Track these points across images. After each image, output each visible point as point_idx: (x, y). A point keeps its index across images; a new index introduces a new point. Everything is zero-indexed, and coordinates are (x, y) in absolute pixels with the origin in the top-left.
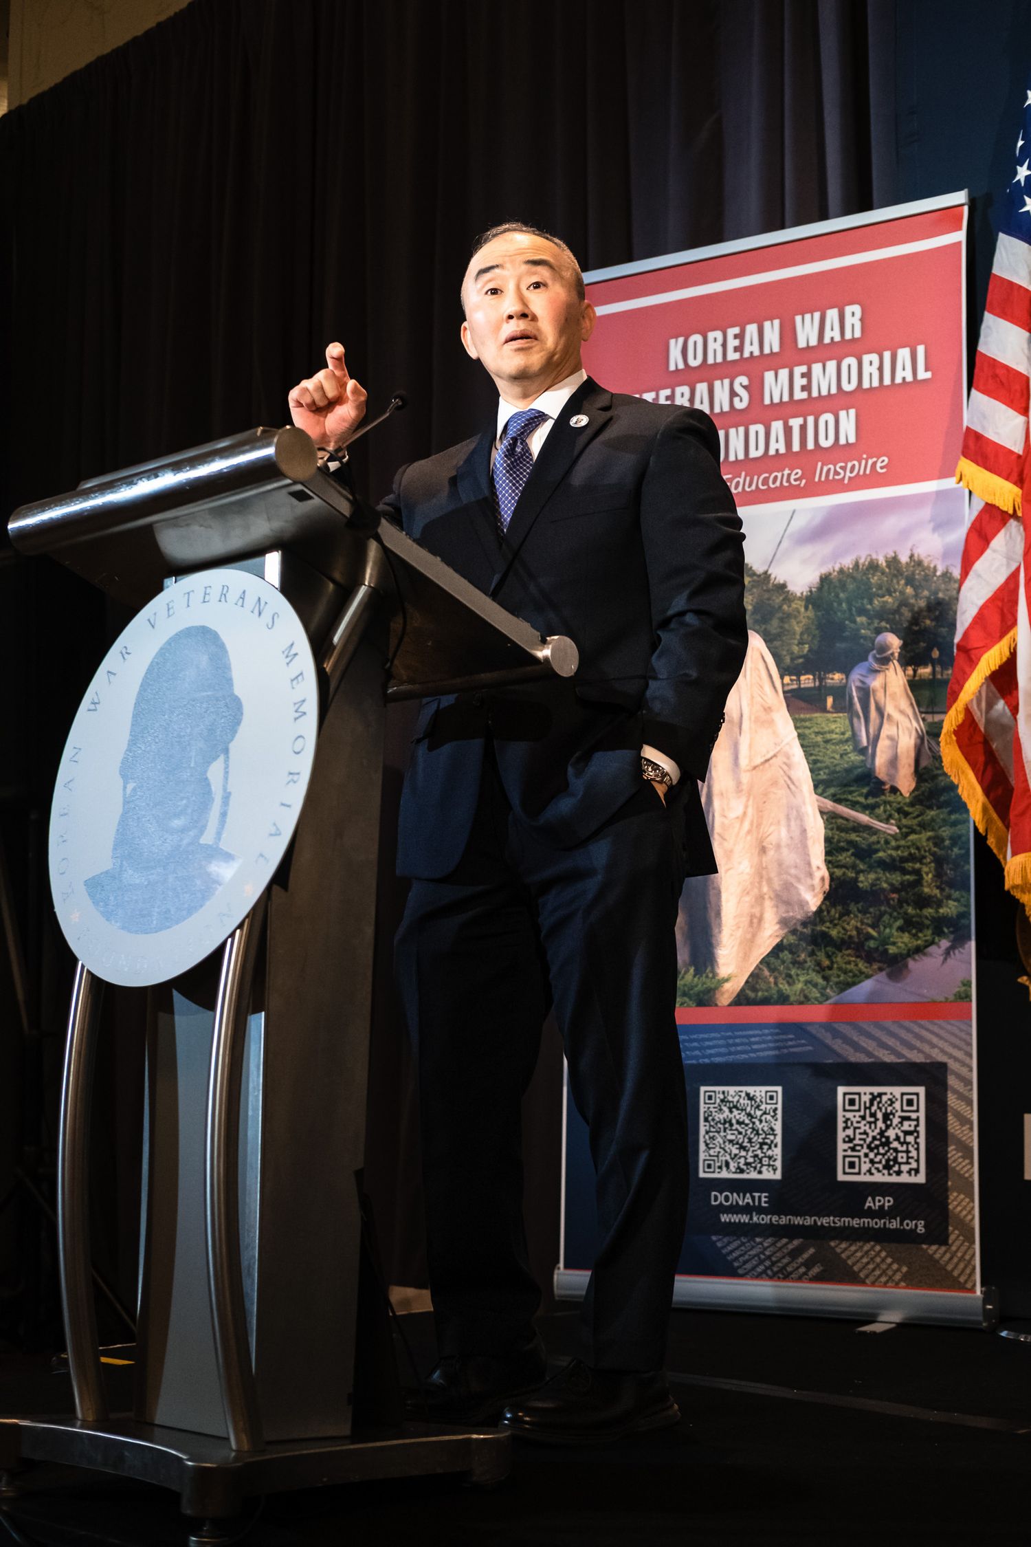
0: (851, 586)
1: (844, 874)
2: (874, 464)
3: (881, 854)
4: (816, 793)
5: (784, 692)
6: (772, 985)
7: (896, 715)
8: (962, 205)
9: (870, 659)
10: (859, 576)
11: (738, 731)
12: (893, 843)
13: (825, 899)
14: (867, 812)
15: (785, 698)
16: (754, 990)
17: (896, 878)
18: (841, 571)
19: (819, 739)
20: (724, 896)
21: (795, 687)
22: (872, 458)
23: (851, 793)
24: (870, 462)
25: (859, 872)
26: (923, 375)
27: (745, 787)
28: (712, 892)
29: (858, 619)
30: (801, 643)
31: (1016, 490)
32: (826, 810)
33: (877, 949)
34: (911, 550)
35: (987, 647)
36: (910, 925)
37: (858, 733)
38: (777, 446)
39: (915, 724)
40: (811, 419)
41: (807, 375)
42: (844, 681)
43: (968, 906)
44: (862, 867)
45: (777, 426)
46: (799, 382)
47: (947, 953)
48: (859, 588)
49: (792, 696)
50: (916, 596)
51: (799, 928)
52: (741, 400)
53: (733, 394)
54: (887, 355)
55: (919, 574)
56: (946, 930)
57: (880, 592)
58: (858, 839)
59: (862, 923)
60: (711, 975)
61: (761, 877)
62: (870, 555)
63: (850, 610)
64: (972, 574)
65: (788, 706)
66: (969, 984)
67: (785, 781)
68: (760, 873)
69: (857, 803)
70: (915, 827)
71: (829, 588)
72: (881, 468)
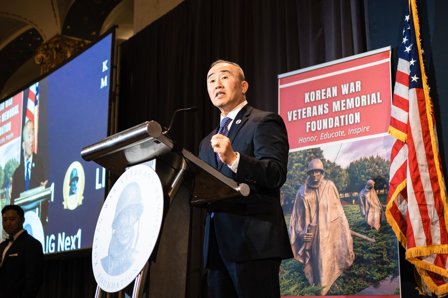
0: (359, 166)
1: (359, 254)
2: (366, 129)
3: (370, 248)
4: (350, 229)
5: (340, 199)
6: (338, 289)
7: (374, 205)
8: (389, 50)
9: (366, 188)
10: (362, 163)
11: (327, 211)
12: (374, 245)
13: (354, 262)
14: (366, 235)
15: (340, 200)
16: (333, 291)
17: (375, 256)
18: (356, 161)
19: (351, 213)
20: (323, 261)
21: (343, 197)
22: (365, 127)
23: (361, 229)
24: (364, 128)
25: (363, 254)
26: (379, 101)
27: (329, 228)
28: (320, 260)
29: (362, 176)
30: (345, 184)
31: (406, 135)
32: (353, 235)
33: (370, 278)
34: (377, 154)
35: (399, 184)
36: (380, 270)
37: (362, 211)
38: (337, 124)
39: (379, 208)
40: (347, 116)
41: (345, 103)
42: (358, 195)
43: (398, 264)
44: (364, 252)
45: (337, 118)
46: (343, 105)
47: (392, 279)
48: (362, 166)
49: (343, 200)
50: (379, 168)
51: (346, 271)
52: (326, 111)
53: (324, 109)
54: (369, 96)
55: (380, 162)
57: (368, 167)
58: (363, 243)
59: (365, 270)
60: (319, 286)
61: (334, 255)
62: (365, 156)
63: (359, 173)
64: (394, 161)
65: (341, 203)
66: (399, 289)
67: (341, 226)
68: (333, 254)
69: (362, 232)
70: (380, 240)
71: (353, 167)
72: (368, 130)
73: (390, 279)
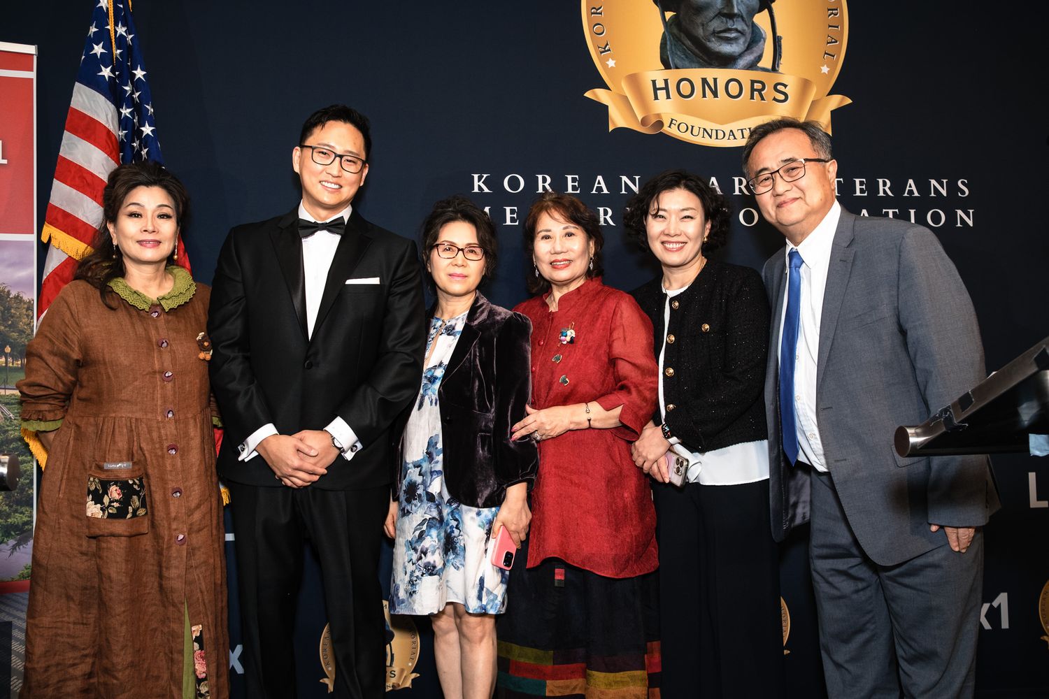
47: (14, 548)
56: (13, 533)
73: (8, 547)
